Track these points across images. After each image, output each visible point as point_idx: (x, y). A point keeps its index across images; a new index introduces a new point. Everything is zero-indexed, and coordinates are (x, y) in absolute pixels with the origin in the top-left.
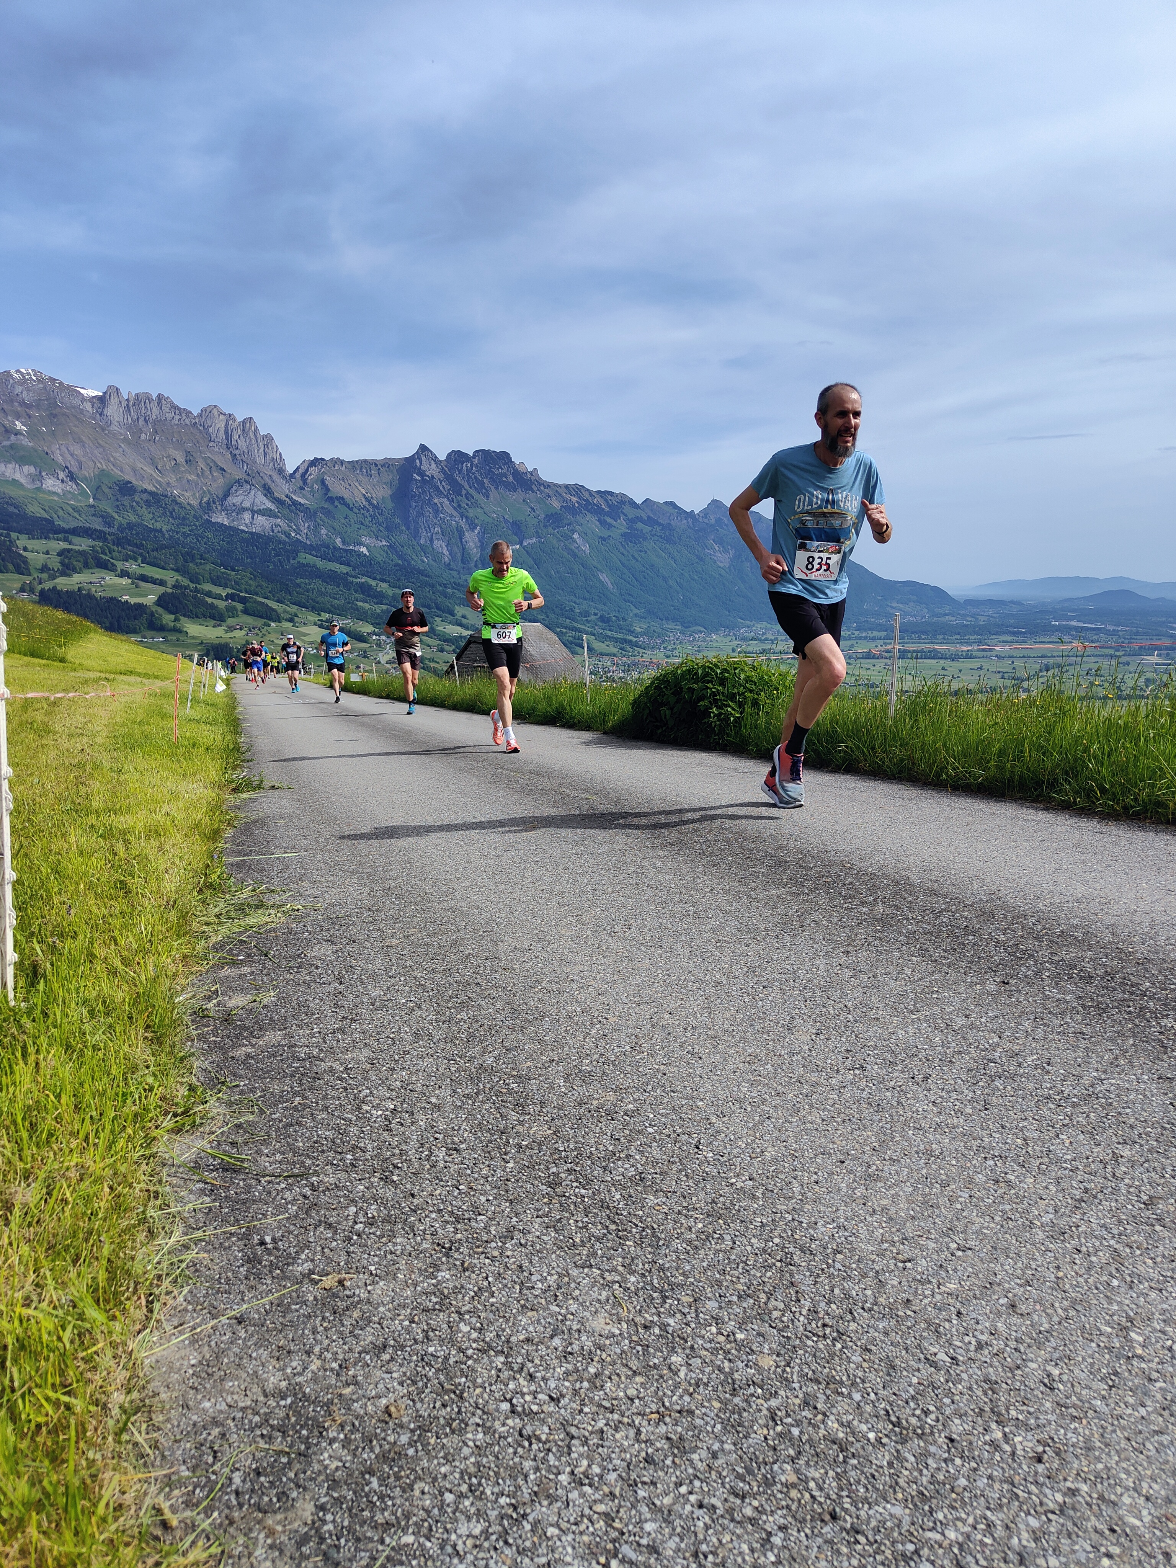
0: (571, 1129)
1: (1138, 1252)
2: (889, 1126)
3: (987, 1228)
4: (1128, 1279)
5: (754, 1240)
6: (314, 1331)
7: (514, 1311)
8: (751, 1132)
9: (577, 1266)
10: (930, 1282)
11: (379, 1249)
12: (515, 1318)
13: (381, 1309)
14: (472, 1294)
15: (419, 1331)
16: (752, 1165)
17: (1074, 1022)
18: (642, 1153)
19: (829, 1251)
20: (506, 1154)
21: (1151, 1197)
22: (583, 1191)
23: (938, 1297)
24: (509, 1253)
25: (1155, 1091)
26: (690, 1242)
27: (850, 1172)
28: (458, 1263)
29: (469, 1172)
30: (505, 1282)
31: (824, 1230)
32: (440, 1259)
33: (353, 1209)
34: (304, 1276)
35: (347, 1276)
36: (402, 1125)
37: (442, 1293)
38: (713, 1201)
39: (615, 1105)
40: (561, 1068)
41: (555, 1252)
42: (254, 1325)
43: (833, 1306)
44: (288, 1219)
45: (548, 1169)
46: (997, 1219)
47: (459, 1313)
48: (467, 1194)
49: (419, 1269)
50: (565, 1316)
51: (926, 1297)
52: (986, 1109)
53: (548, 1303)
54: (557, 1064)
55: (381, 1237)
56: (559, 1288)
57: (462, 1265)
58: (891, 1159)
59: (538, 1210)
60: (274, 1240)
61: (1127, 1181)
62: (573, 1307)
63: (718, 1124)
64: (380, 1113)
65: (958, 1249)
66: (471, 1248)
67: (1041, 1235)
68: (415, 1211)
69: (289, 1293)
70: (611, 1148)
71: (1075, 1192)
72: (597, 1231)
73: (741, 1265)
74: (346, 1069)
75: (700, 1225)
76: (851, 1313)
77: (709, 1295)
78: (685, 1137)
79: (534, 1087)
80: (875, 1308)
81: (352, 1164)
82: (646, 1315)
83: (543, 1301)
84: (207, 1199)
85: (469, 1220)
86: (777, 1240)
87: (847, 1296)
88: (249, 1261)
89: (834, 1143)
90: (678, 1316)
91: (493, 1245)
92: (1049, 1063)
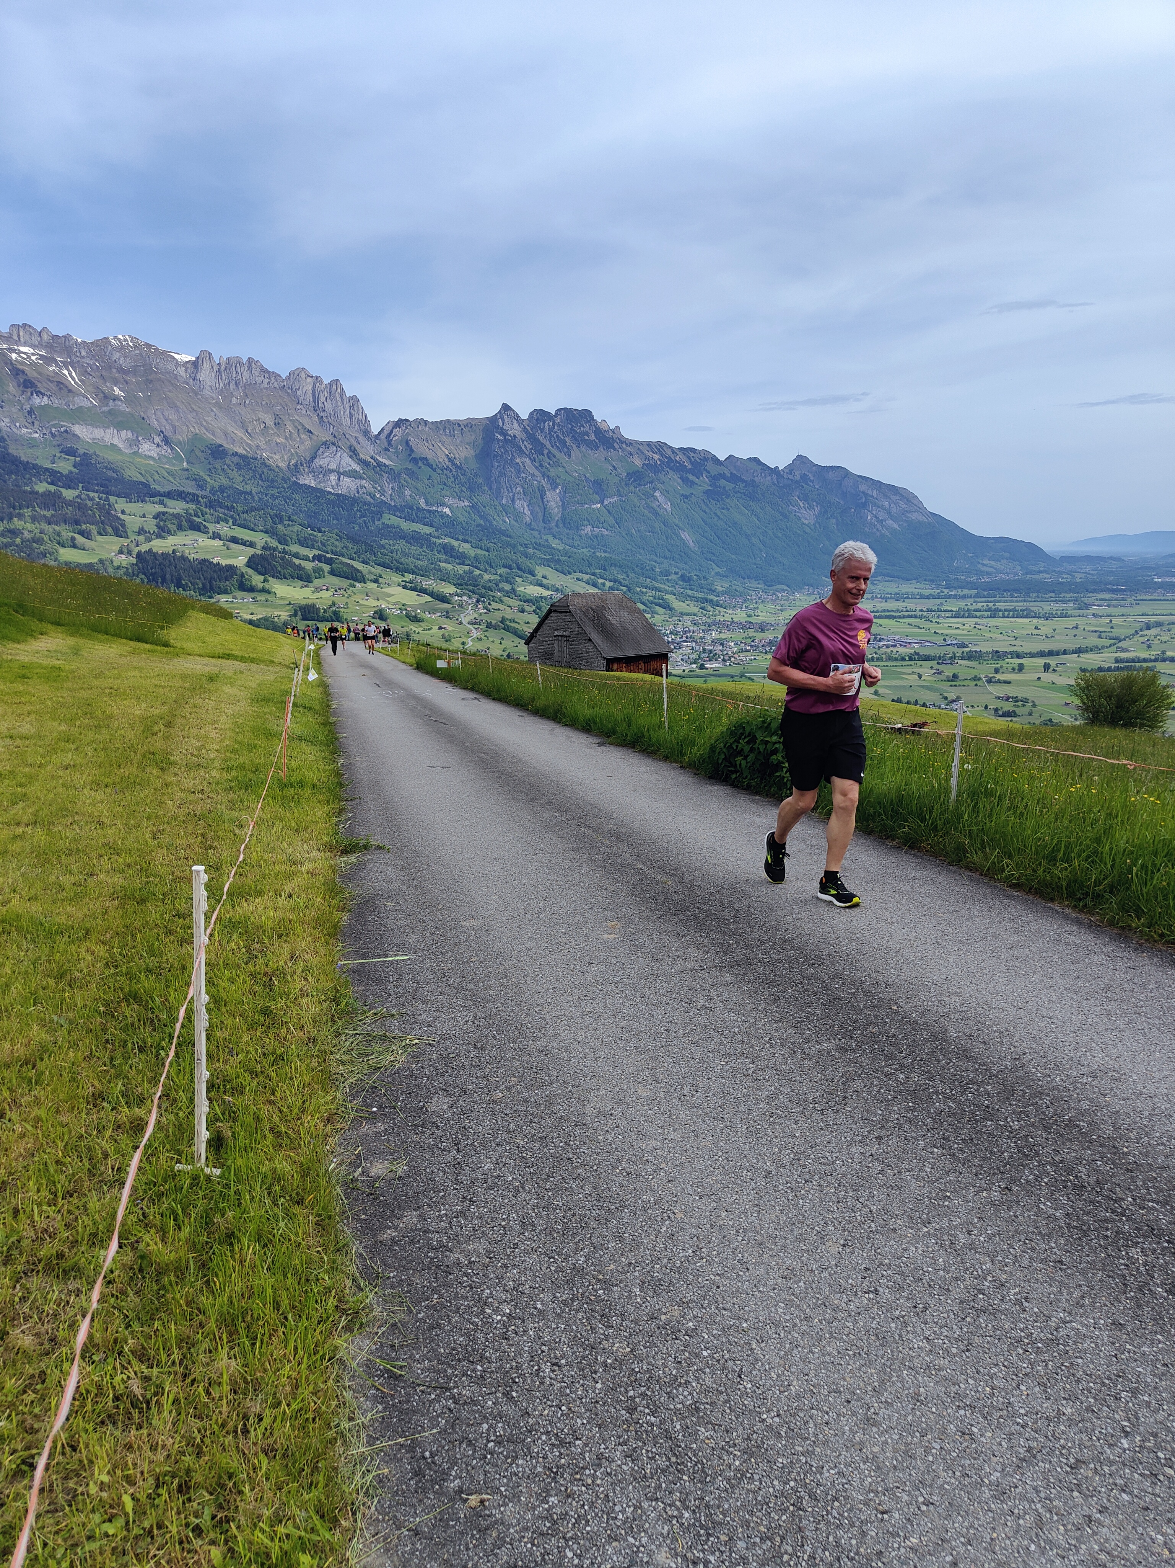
0: (645, 1347)
1: (1055, 1518)
2: (889, 1363)
3: (947, 1483)
4: (1043, 1544)
5: (776, 1483)
6: (468, 1549)
7: (603, 1540)
8: (782, 1362)
9: (647, 1499)
10: (899, 1536)
11: (506, 1470)
12: (604, 1546)
13: (512, 1530)
14: (573, 1520)
15: (538, 1554)
16: (779, 1400)
17: (1056, 1247)
18: (697, 1379)
19: (829, 1497)
20: (595, 1372)
21: (1077, 1460)
22: (652, 1418)
23: (902, 1550)
24: (599, 1482)
25: (1106, 1339)
26: (729, 1480)
27: (854, 1414)
28: (563, 1489)
29: (568, 1391)
30: (596, 1510)
31: (829, 1474)
32: (550, 1483)
33: (485, 1426)
34: (456, 1492)
35: (485, 1496)
36: (516, 1333)
37: (552, 1519)
38: (749, 1439)
39: (678, 1322)
40: (637, 1274)
41: (631, 1483)
42: (425, 1538)
43: (827, 1553)
44: (440, 1433)
45: (627, 1392)
46: (958, 1474)
47: (564, 1538)
48: (567, 1415)
49: (536, 1493)
50: (638, 1548)
51: (894, 1550)
52: (968, 1350)
53: (626, 1533)
54: (634, 1268)
55: (507, 1457)
56: (634, 1520)
57: (566, 1490)
58: (886, 1402)
59: (619, 1437)
60: (432, 1455)
61: (1062, 1441)
62: (644, 1540)
63: (758, 1351)
64: (499, 1317)
65: (924, 1504)
66: (572, 1475)
67: (987, 1494)
68: (530, 1432)
69: (447, 1509)
70: (674, 1373)
71: (1021, 1450)
72: (662, 1462)
73: (765, 1507)
74: (470, 1262)
75: (737, 1463)
76: (839, 1561)
77: (740, 1535)
78: (730, 1363)
79: (616, 1296)
80: (857, 1557)
81: (481, 1375)
82: (695, 1552)
83: (623, 1532)
84: (380, 1407)
85: (569, 1443)
86: (792, 1484)
87: (838, 1544)
88: (416, 1474)
89: (845, 1380)
90: (717, 1553)
91: (587, 1472)
92: (1026, 1299)
